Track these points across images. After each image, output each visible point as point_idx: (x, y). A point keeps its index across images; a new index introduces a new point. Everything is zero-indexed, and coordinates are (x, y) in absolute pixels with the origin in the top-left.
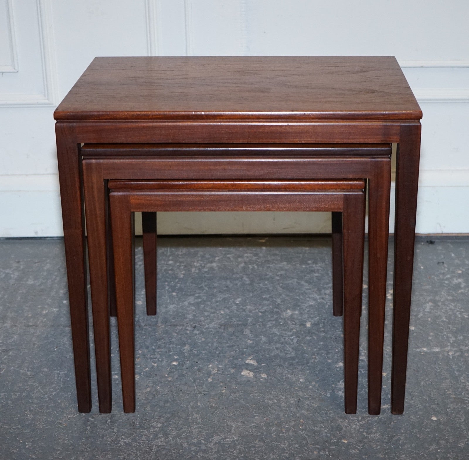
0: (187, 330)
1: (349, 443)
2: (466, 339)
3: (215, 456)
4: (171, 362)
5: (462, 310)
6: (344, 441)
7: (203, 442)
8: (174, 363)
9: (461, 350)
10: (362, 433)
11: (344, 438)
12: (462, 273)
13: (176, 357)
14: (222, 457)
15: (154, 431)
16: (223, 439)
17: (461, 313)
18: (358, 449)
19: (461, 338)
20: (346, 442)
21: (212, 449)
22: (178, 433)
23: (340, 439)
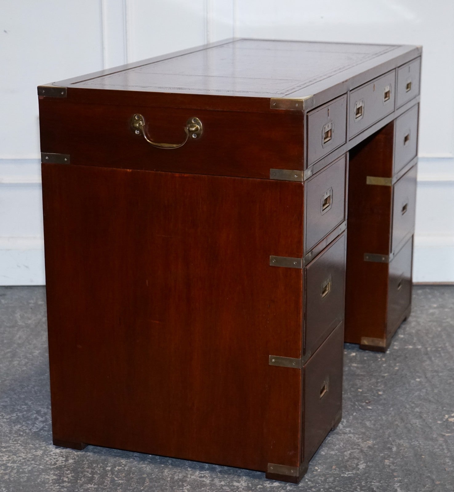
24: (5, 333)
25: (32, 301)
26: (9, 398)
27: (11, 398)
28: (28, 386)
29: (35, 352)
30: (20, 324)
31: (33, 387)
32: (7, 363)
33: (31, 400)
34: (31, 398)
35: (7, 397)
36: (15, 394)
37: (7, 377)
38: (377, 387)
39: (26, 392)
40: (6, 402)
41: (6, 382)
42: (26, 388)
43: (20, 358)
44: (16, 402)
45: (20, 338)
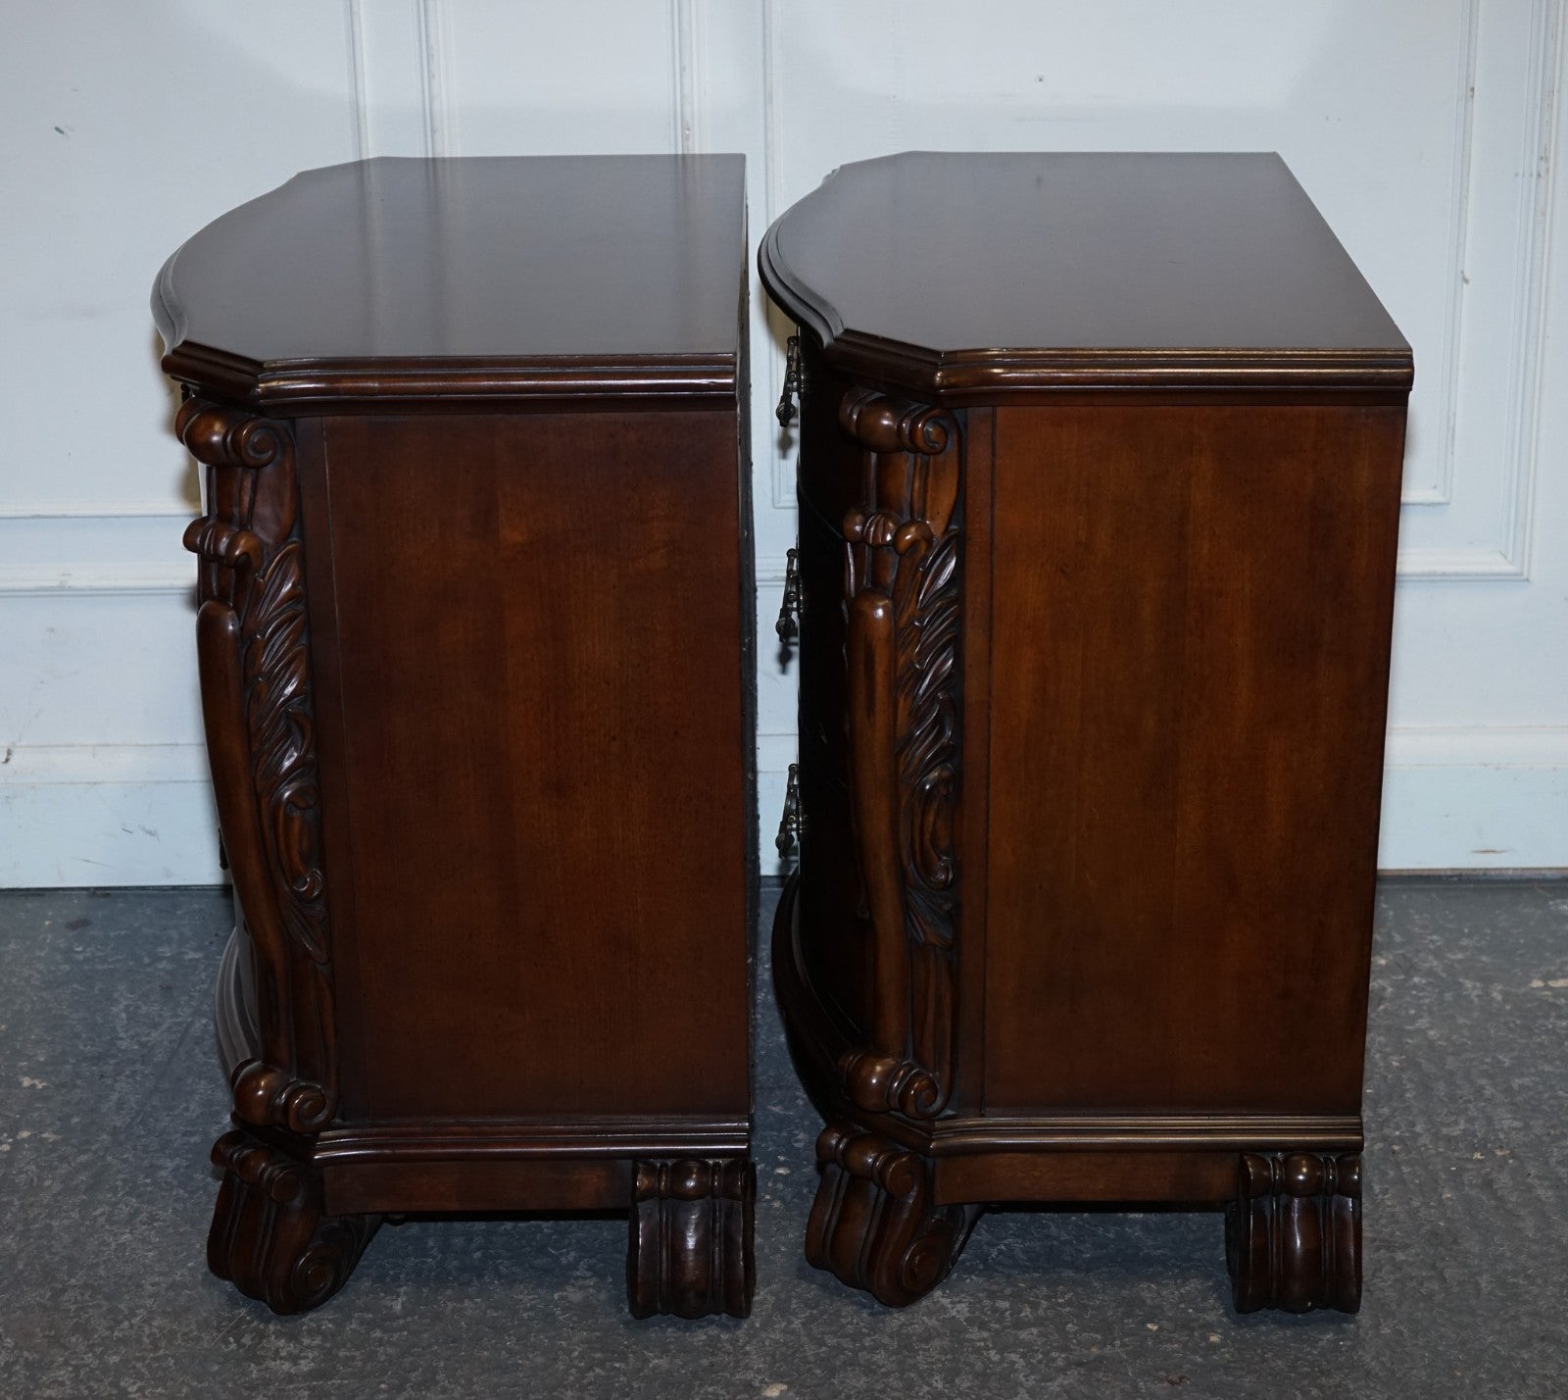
0: (797, 1098)
1: (1161, 1329)
2: (1396, 1114)
3: (894, 1358)
4: (774, 1168)
5: (1388, 1049)
6: (1149, 1326)
7: (864, 1330)
8: (781, 1171)
9: (1384, 1139)
10: (1185, 1310)
11: (1152, 1322)
12: (1387, 964)
13: (782, 1158)
14: (909, 1360)
15: (761, 1311)
16: (903, 1325)
17: (1385, 1057)
18: (1181, 1342)
19: (1386, 1110)
20: (1155, 1328)
21: (885, 1345)
22: (811, 1313)
23: (1143, 1323)
24: (75, 1086)
25: (166, 951)
26: (70, 1369)
27: (77, 1368)
28: (133, 1314)
29: (161, 1168)
30: (123, 1045)
31: (147, 1321)
32: (75, 1215)
33: (139, 1376)
34: (139, 1365)
35: (66, 1363)
36: (91, 1347)
37: (71, 1275)
38: (1204, 1310)
39: (123, 1341)
40: (62, 1384)
41: (66, 1297)
42: (126, 1324)
43: (114, 1190)
44: (92, 1384)
45: (120, 1105)
